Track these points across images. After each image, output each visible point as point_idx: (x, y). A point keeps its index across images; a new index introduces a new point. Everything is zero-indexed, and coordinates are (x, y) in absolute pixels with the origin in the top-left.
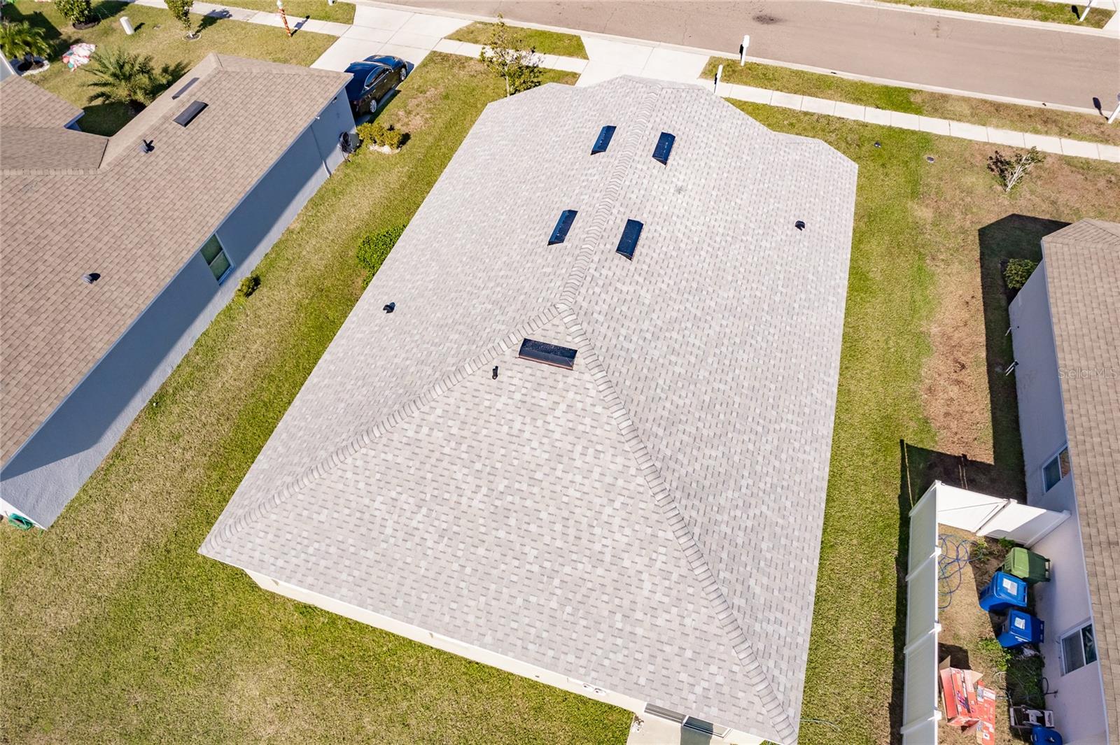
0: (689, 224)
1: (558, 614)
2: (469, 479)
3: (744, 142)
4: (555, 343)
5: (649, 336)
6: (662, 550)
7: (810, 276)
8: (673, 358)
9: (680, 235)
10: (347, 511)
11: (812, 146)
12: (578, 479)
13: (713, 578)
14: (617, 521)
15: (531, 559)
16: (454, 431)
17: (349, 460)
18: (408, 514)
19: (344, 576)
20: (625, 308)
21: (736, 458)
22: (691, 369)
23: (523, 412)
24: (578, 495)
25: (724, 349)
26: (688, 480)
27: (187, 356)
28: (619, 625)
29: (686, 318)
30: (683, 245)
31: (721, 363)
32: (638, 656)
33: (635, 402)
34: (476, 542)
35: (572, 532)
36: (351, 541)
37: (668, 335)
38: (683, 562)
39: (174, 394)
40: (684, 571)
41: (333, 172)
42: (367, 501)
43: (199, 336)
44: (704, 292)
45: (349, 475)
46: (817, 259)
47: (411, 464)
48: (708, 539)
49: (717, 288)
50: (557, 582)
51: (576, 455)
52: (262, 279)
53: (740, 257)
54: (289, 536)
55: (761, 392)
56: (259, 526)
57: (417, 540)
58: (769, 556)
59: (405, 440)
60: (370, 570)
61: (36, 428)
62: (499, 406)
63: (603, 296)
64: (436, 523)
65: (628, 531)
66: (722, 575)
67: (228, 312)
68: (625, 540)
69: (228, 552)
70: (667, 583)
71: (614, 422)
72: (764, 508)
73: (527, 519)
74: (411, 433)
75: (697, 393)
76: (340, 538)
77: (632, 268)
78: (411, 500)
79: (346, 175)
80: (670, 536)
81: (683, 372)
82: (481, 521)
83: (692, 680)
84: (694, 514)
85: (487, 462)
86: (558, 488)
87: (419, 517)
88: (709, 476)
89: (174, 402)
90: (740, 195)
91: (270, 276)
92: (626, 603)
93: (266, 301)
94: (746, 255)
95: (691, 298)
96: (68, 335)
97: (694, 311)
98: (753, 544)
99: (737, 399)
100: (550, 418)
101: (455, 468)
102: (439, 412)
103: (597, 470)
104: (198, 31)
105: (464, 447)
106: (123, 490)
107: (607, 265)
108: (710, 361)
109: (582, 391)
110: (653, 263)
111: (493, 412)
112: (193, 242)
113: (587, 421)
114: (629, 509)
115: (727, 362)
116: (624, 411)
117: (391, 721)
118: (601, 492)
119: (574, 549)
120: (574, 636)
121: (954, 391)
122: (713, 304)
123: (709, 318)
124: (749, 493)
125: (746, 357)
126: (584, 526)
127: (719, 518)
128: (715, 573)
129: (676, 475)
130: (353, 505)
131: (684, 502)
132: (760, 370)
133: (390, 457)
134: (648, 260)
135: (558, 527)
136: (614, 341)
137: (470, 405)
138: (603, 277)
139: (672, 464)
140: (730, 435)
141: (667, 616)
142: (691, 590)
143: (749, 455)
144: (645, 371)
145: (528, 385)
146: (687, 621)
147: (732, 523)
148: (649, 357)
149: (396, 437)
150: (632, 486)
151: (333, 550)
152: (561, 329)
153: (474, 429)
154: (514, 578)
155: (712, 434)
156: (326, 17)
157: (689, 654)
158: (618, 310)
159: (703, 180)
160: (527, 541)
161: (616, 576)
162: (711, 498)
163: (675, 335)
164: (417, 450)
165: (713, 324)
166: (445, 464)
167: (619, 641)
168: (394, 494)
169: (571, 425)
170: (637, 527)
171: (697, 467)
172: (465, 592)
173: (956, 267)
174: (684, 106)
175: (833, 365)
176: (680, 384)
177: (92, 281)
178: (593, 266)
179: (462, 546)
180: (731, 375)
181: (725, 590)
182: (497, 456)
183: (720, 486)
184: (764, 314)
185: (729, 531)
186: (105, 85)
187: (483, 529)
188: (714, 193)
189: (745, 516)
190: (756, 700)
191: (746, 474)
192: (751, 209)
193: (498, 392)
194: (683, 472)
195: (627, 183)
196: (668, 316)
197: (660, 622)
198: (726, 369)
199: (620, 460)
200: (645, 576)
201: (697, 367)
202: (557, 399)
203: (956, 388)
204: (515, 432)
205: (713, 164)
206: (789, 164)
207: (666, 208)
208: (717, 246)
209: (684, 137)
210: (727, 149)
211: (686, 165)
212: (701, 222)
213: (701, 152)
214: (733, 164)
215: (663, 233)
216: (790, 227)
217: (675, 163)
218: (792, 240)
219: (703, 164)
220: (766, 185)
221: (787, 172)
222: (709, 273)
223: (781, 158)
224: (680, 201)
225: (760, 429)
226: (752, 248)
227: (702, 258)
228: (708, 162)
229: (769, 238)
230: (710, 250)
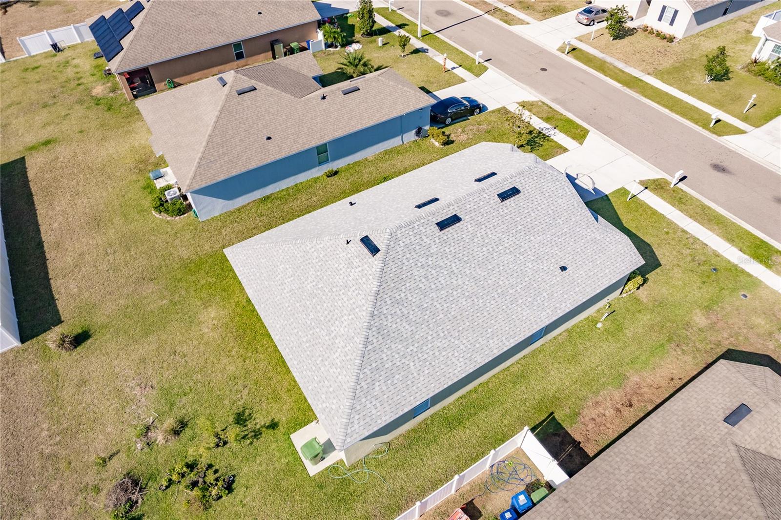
0: (489, 233)
1: (303, 344)
2: (313, 276)
3: (565, 214)
4: (376, 243)
5: (419, 264)
6: (352, 345)
7: (545, 294)
8: (423, 280)
9: (479, 235)
10: (271, 264)
11: (617, 238)
12: (345, 299)
13: (361, 368)
14: (346, 323)
15: (310, 318)
16: (321, 256)
17: (284, 246)
18: (287, 276)
19: (254, 286)
20: (418, 248)
21: (417, 337)
22: (428, 289)
23: (346, 262)
24: (341, 305)
25: (455, 293)
26: (384, 327)
27: (289, 188)
28: (318, 362)
29: (447, 269)
30: (476, 240)
31: (448, 297)
32: (316, 378)
33: (388, 284)
34: (299, 301)
35: (329, 317)
36: (265, 275)
37: (430, 270)
38: (354, 354)
39: (273, 199)
40: (353, 358)
41: (405, 143)
42: (279, 264)
43: (298, 182)
44: (468, 265)
45: (280, 251)
46: (559, 289)
47: (300, 259)
48: (372, 354)
49: (478, 267)
50: (311, 332)
51: (351, 290)
52: (339, 173)
53: (506, 262)
54: (250, 261)
55: (458, 322)
56: (244, 252)
57: (283, 287)
58: (396, 381)
59: (305, 249)
60: (263, 289)
61: (215, 181)
62: (341, 255)
63: (411, 237)
64: (292, 285)
65: (346, 329)
66: (366, 370)
67: (316, 180)
68: (343, 332)
69: (231, 255)
70: (344, 358)
71: (372, 285)
72: (412, 364)
73: (319, 303)
74: (308, 248)
75: (422, 300)
76: (263, 272)
77: (438, 234)
78: (291, 272)
79: (410, 147)
80: (358, 341)
81: (423, 288)
82: (306, 294)
83: (325, 400)
84: (375, 341)
85: (322, 274)
86: (337, 298)
87: (289, 280)
88: (396, 333)
89: (271, 202)
90: (536, 236)
91: (343, 174)
92: (326, 356)
93: (333, 182)
94: (511, 263)
95: (458, 263)
96: (246, 155)
97: (454, 268)
98: (392, 372)
99: (441, 316)
100: (353, 271)
101: (312, 269)
102: (322, 246)
103: (354, 300)
104: (407, 55)
105: (319, 264)
106: (231, 223)
107: (425, 226)
108: (442, 292)
109: (371, 267)
110: (451, 238)
111: (338, 256)
112: (313, 143)
113: (364, 279)
114: (353, 322)
115: (451, 299)
116: (379, 284)
117: (242, 356)
118: (349, 309)
119: (325, 324)
120: (302, 356)
121: (609, 413)
122: (468, 272)
123: (460, 276)
124: (410, 353)
125: (464, 303)
126: (334, 318)
127: (385, 351)
128: (363, 367)
129: (381, 322)
130: (274, 263)
131: (374, 333)
132: (467, 313)
133: (296, 253)
134: (449, 236)
135: (326, 313)
136: (400, 257)
137: (332, 250)
138: (419, 230)
139: (382, 317)
140: (423, 326)
141: (335, 370)
142: (349, 367)
143: (425, 340)
144: (404, 276)
145: (355, 253)
146: (340, 377)
147: (390, 357)
148: (411, 272)
149: (303, 246)
150: (360, 314)
151: (258, 274)
152: (381, 239)
153: (327, 259)
154: (300, 322)
155: (414, 320)
156: (469, 70)
157: (331, 389)
158: (414, 246)
159: (519, 219)
160: (313, 311)
161: (330, 343)
162: (389, 341)
163: (433, 272)
164: (306, 256)
165: (460, 280)
166: (310, 266)
167: (314, 368)
168: (288, 267)
169: (358, 277)
170: (350, 330)
171: (394, 326)
172: (283, 316)
173: (688, 358)
174: (543, 181)
175: (516, 339)
176: (416, 292)
177: (267, 139)
178: (418, 223)
179: (294, 299)
180: (448, 305)
181: (361, 376)
182: (327, 274)
183: (398, 340)
184: (496, 293)
185: (385, 359)
186: (345, 65)
187: (304, 297)
188: (520, 227)
189: (399, 359)
190: (339, 424)
191: (416, 345)
192: (537, 246)
193: (344, 250)
194: (385, 323)
195: (470, 199)
196: (437, 263)
197: (331, 371)
198: (448, 301)
199: (363, 301)
200: (339, 350)
201: (433, 291)
202: (360, 265)
203: (612, 412)
204: (339, 268)
205: (533, 214)
206: (588, 238)
207: (483, 220)
208: (497, 250)
209: (527, 195)
210: (551, 212)
211: (515, 207)
212: (498, 236)
213: (531, 206)
214: (547, 220)
215: (470, 229)
216: (556, 266)
217: (509, 204)
218: (550, 273)
219: (526, 211)
220: (560, 240)
221: (583, 241)
222: (480, 259)
223: (586, 233)
224: (494, 221)
225: (442, 335)
226: (519, 262)
227: (482, 251)
228: (531, 212)
229: (535, 264)
230: (491, 249)
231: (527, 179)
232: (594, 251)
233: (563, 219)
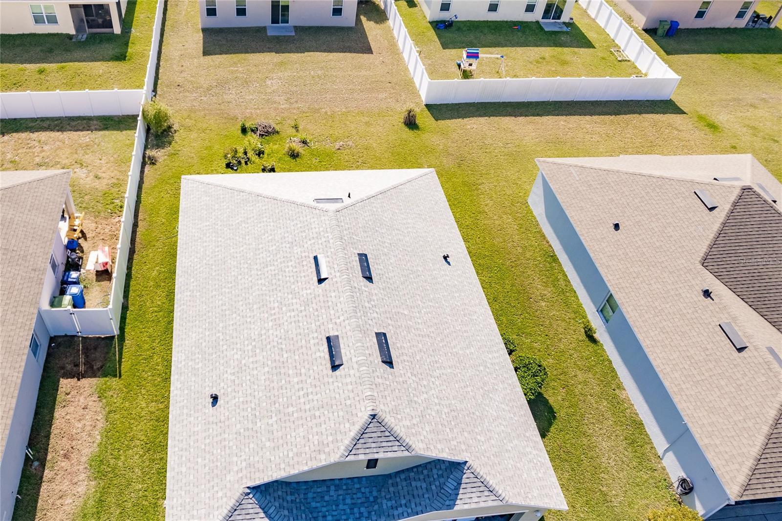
3: (280, 434)
9: (294, 301)
30: (290, 296)
107: (324, 244)
123: (259, 273)
125: (233, 273)
159: (297, 357)
174: (341, 413)
205: (296, 380)
206: (235, 459)
207: (311, 310)
208: (270, 319)
209: (326, 379)
210: (291, 409)
211: (314, 356)
212: (286, 323)
213: (309, 381)
214: (281, 400)
215: (305, 292)
216: (222, 391)
217: (321, 349)
218: (218, 381)
219: (303, 371)
220: (249, 410)
221: (234, 447)
222: (268, 298)
223: (243, 458)
224: (305, 323)
225: (217, 250)
226: (246, 343)
227: (276, 301)
228: (300, 378)
229: (236, 363)
230: (273, 312)
231: (350, 387)
232: (215, 460)
233: (275, 426)
